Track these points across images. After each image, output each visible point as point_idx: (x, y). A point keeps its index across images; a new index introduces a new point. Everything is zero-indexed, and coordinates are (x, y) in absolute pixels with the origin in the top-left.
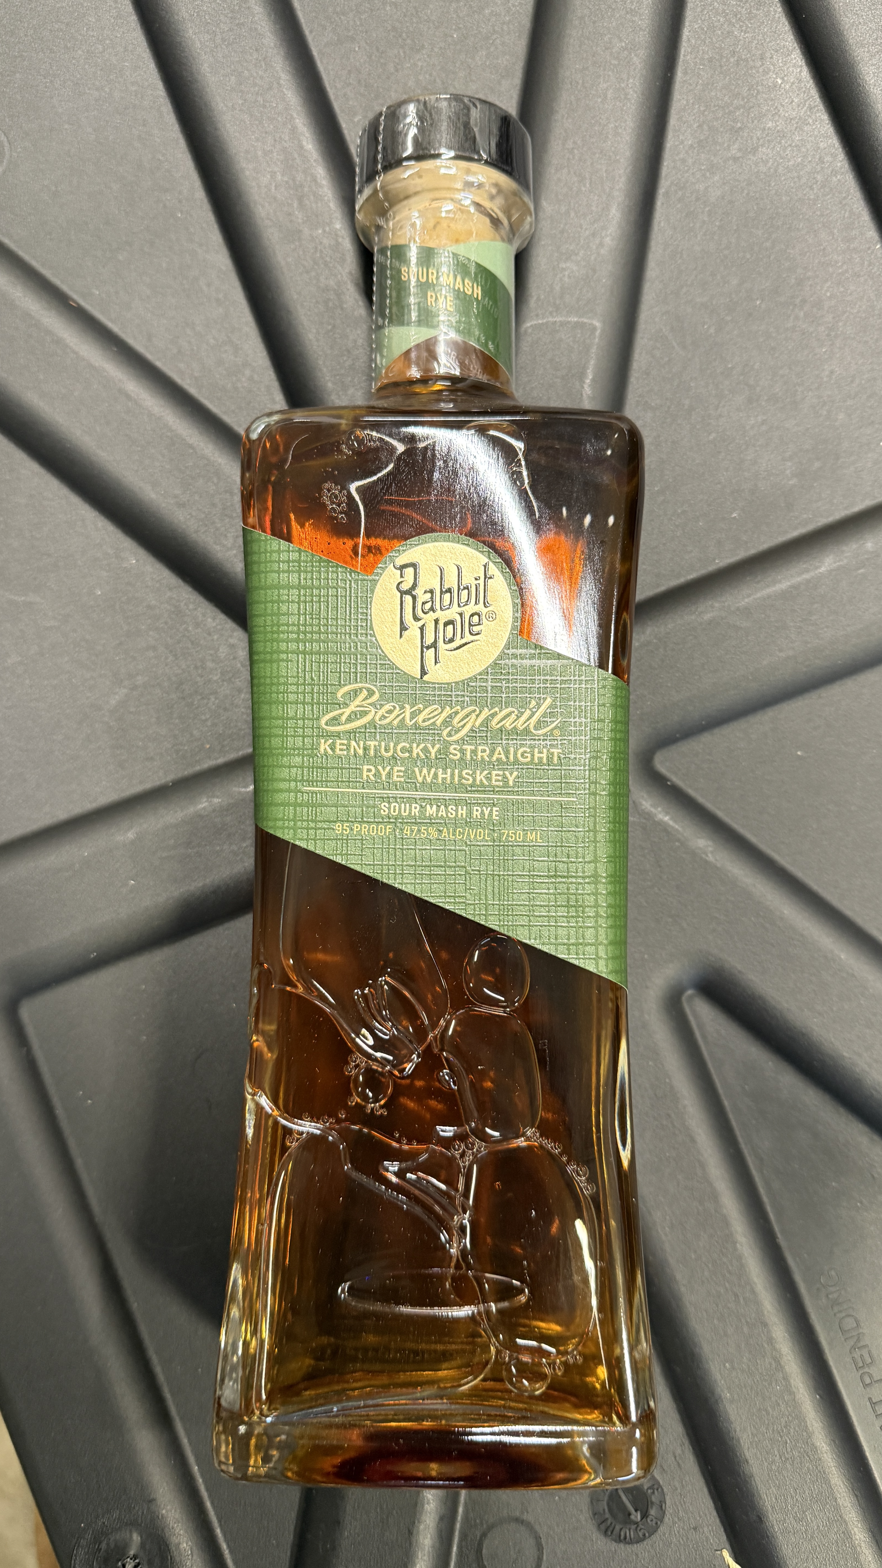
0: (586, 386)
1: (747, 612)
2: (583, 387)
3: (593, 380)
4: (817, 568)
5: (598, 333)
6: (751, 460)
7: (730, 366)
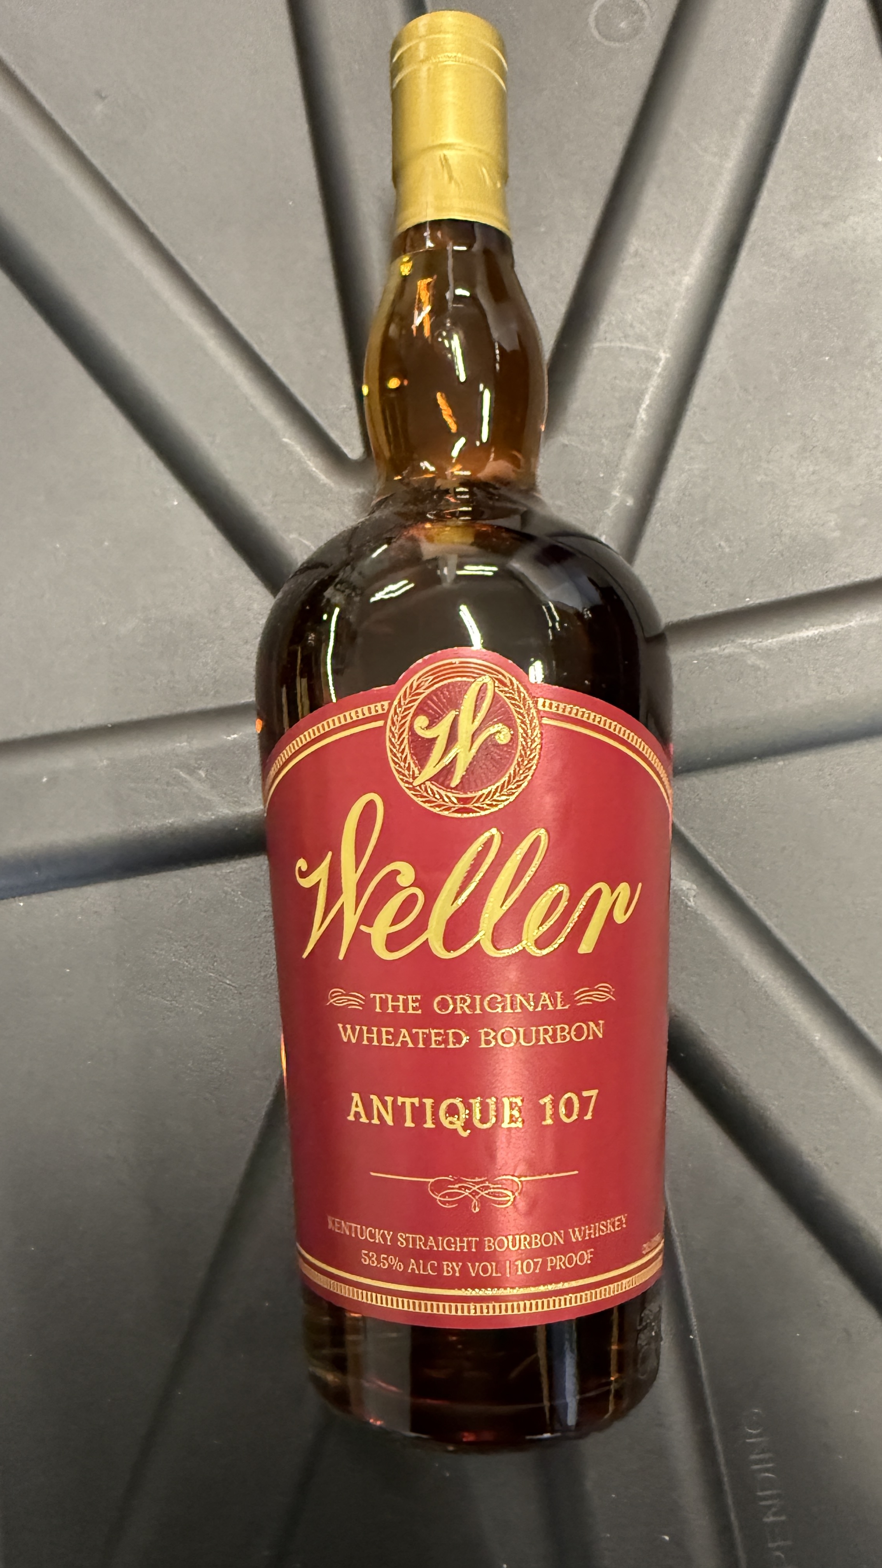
0: (641, 411)
1: (768, 653)
2: (638, 411)
3: (649, 406)
4: (848, 621)
5: (661, 363)
6: (795, 507)
7: (789, 414)
